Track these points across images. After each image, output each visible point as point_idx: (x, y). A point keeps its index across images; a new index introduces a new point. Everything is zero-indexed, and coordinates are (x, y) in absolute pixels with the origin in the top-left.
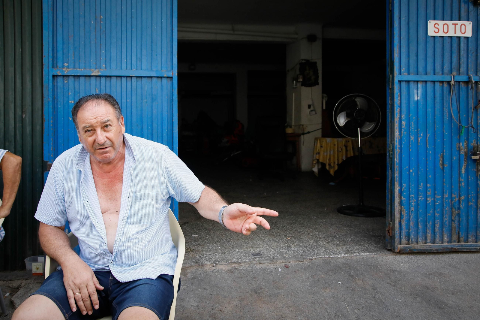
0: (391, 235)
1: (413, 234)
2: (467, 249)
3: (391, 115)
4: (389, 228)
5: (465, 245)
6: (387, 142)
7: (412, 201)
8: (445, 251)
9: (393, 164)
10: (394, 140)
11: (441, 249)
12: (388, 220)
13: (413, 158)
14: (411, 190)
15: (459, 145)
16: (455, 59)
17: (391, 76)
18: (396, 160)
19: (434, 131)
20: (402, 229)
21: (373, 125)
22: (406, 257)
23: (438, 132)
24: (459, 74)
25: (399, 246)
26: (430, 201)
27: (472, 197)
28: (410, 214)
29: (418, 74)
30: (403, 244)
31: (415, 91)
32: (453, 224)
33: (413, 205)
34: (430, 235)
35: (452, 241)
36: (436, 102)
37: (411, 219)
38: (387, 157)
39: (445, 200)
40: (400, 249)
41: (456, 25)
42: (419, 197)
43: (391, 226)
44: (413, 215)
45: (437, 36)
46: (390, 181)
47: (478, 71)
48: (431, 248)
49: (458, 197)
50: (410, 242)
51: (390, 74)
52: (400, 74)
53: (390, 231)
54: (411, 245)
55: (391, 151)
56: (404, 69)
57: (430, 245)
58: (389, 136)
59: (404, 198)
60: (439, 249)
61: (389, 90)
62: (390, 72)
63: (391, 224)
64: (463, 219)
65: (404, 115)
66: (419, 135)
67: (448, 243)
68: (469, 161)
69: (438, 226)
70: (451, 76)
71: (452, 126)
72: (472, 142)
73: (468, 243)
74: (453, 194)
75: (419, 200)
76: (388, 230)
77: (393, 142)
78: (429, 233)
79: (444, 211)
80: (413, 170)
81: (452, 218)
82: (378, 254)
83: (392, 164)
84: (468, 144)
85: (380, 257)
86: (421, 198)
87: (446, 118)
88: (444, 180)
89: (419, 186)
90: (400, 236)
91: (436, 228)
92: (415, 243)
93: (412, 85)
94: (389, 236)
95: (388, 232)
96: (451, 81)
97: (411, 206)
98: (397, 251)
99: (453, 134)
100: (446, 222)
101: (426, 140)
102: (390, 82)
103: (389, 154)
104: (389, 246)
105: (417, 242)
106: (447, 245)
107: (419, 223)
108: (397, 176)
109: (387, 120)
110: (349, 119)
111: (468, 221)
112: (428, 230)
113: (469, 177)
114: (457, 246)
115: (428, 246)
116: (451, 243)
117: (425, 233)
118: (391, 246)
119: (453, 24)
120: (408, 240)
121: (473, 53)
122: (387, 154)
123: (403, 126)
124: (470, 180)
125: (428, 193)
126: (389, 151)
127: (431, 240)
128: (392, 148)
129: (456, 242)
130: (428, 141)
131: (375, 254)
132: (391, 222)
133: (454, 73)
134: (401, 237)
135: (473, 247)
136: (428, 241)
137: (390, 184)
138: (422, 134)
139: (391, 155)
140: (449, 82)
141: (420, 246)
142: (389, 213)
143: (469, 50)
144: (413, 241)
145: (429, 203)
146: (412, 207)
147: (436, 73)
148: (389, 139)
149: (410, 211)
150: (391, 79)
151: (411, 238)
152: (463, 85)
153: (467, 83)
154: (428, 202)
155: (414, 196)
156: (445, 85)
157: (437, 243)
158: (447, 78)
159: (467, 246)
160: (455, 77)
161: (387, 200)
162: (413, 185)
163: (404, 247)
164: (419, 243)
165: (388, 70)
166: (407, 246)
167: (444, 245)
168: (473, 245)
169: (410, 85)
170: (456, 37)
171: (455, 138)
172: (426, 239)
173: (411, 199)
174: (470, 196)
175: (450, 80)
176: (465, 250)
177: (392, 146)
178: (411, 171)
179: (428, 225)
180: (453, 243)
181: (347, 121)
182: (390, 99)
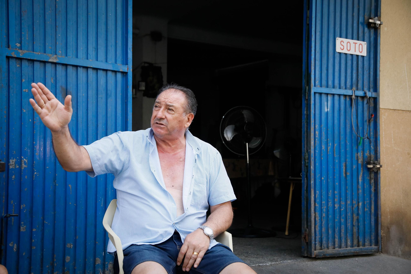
0: (307, 241)
1: (325, 239)
2: (365, 252)
3: (307, 125)
4: (305, 235)
5: (363, 248)
6: (303, 151)
7: (323, 208)
8: (349, 255)
9: (309, 172)
10: (310, 149)
11: (347, 253)
12: (304, 227)
13: (324, 167)
14: (322, 196)
15: (357, 155)
16: (354, 76)
17: (307, 88)
18: (312, 167)
19: (339, 141)
20: (316, 235)
21: (259, 140)
22: (321, 262)
23: (342, 143)
24: (357, 89)
25: (315, 251)
26: (337, 208)
27: (367, 203)
28: (322, 221)
29: (328, 87)
30: (318, 250)
31: (326, 103)
32: (354, 229)
33: (325, 211)
34: (337, 240)
35: (354, 245)
36: (341, 115)
37: (323, 225)
38: (303, 166)
39: (348, 206)
40: (315, 254)
41: (356, 44)
42: (329, 203)
43: (307, 232)
44: (324, 221)
45: (342, 53)
46: (305, 189)
47: (370, 87)
48: (339, 252)
49: (357, 203)
50: (323, 247)
51: (306, 85)
52: (315, 86)
53: (307, 237)
54: (324, 250)
55: (307, 160)
56: (318, 81)
57: (338, 250)
58: (305, 145)
59: (317, 204)
60: (345, 253)
61: (305, 100)
62: (306, 83)
63: (307, 230)
64: (361, 224)
65: (317, 125)
66: (329, 145)
67: (351, 247)
68: (365, 170)
69: (343, 231)
70: (352, 91)
71: (352, 137)
72: (367, 153)
73: (365, 246)
74: (354, 201)
75: (329, 206)
76: (304, 237)
77: (309, 151)
78: (337, 238)
79: (348, 217)
80: (324, 177)
81: (353, 223)
82: (298, 261)
83: (307, 172)
84: (363, 154)
85: (301, 263)
86: (330, 204)
87: (348, 130)
88: (347, 187)
89: (329, 193)
90: (315, 241)
91: (342, 233)
92: (326, 248)
93: (324, 97)
94: (306, 242)
95: (305, 239)
96: (352, 96)
97: (322, 212)
98: (313, 256)
99: (353, 145)
100: (349, 227)
101: (334, 149)
102: (307, 93)
103: (304, 162)
104: (305, 252)
105: (328, 248)
106: (350, 249)
107: (329, 229)
108: (312, 183)
109: (302, 129)
110: (236, 133)
111: (364, 225)
112: (336, 235)
113: (365, 185)
114: (358, 249)
115: (337, 251)
116: (353, 247)
117: (334, 238)
118: (307, 253)
119: (354, 43)
120: (321, 246)
121: (367, 71)
122: (303, 163)
123: (317, 135)
124: (365, 187)
125: (335, 199)
126: (305, 159)
127: (338, 245)
128: (307, 157)
129: (356, 246)
130: (335, 151)
131: (295, 261)
132: (307, 229)
133: (354, 88)
134: (316, 243)
135: (369, 250)
136: (336, 245)
137: (305, 191)
138: (330, 144)
139: (307, 163)
140: (350, 96)
141: (331, 251)
142: (305, 220)
143: (365, 68)
144: (325, 246)
145: (337, 209)
146: (324, 213)
147: (341, 87)
148: (305, 148)
149: (323, 217)
150: (307, 91)
151: (323, 243)
152: (360, 99)
153: (363, 98)
154: (335, 209)
155: (325, 203)
156: (348, 99)
157: (343, 247)
158: (349, 92)
159: (365, 250)
160: (355, 92)
161: (303, 208)
162: (324, 193)
163: (319, 253)
164: (329, 248)
165: (304, 81)
166: (321, 252)
167: (349, 249)
168: (369, 249)
169: (322, 97)
170: (355, 56)
171: (355, 148)
172: (334, 244)
173: (322, 205)
174: (365, 202)
175: (351, 94)
176: (364, 253)
177: (308, 155)
178: (323, 178)
179: (336, 231)
180: (355, 247)
181: (234, 135)
182: (306, 109)
